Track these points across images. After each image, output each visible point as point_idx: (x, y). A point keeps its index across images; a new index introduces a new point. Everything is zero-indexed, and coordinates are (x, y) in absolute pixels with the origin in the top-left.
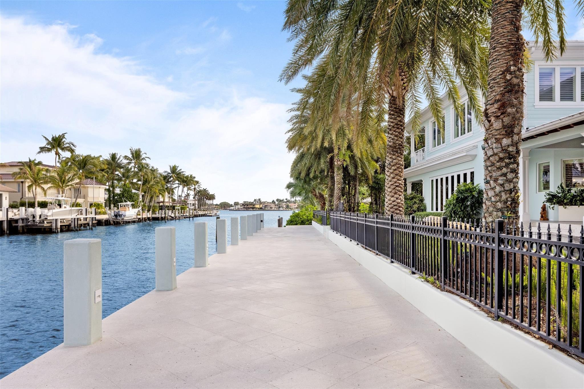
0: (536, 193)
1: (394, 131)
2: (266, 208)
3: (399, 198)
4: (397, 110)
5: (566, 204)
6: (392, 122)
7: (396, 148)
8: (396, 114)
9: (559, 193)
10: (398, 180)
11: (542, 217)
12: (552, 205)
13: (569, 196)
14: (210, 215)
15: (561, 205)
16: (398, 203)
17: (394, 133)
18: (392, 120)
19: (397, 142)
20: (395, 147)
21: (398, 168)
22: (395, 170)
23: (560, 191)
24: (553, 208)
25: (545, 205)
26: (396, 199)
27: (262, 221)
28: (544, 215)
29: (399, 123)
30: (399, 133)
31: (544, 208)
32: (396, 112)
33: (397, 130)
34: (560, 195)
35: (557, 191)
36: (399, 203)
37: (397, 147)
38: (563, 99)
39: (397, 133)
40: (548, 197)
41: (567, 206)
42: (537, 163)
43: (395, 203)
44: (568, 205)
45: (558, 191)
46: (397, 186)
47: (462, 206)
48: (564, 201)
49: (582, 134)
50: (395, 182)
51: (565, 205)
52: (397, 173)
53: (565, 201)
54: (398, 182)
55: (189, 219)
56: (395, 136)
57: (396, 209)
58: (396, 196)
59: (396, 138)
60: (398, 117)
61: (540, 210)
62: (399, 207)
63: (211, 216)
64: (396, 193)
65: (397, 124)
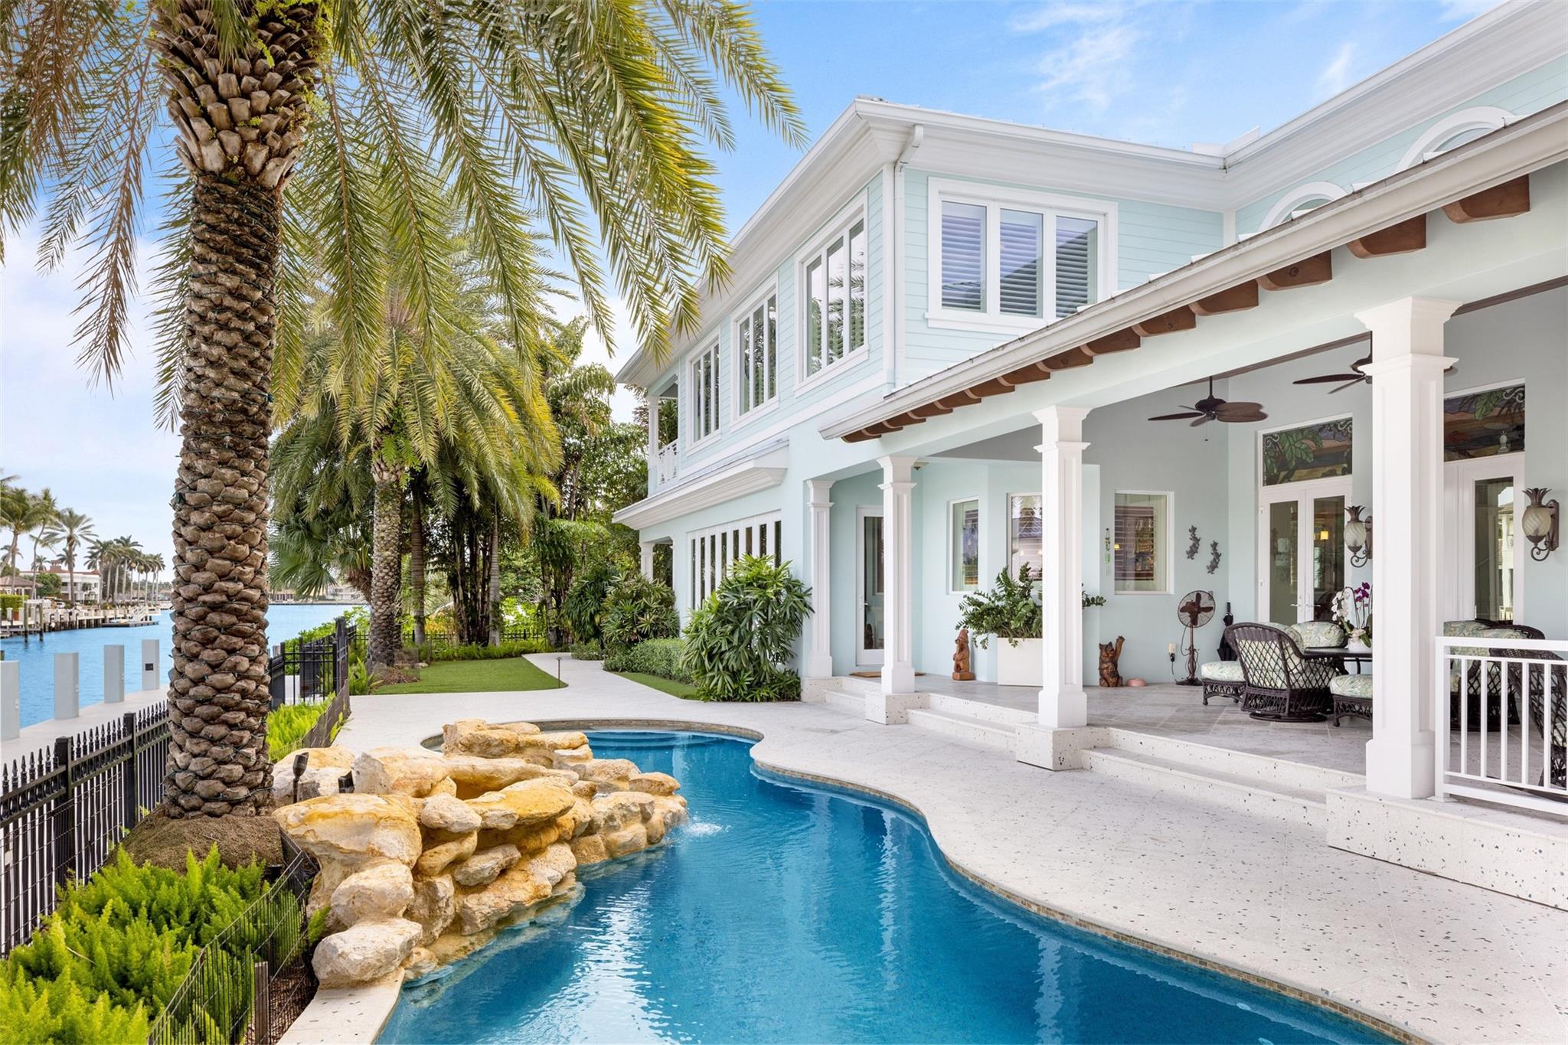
0: (947, 593)
1: (207, 340)
2: (337, 598)
3: (227, 664)
4: (220, 238)
5: (1017, 633)
6: (199, 296)
7: (212, 423)
8: (214, 257)
9: (999, 599)
10: (223, 576)
11: (958, 668)
12: (979, 633)
13: (1024, 610)
14: (123, 621)
15: (1004, 635)
16: (219, 691)
17: (204, 347)
18: (196, 286)
19: (216, 393)
20: (209, 416)
21: (221, 517)
22: (207, 528)
23: (1001, 591)
24: (983, 642)
25: (964, 633)
26: (206, 669)
27: (149, 667)
28: (961, 665)
29: (228, 301)
30: (229, 349)
31: (963, 644)
32: (219, 251)
33: (219, 336)
34: (1000, 604)
35: (993, 591)
36: (227, 689)
37: (219, 417)
38: (1007, 306)
39: (216, 351)
40: (971, 609)
41: (1019, 640)
42: (948, 503)
43: (202, 690)
44: (1022, 635)
45: (997, 591)
46: (214, 607)
47: (732, 632)
48: (1008, 624)
49: (1036, 414)
50: (207, 589)
51: (1015, 636)
52: (217, 544)
53: (1014, 625)
54: (217, 585)
55: (22, 639)
56: (211, 364)
57: (210, 720)
58: (207, 654)
59: (211, 373)
60: (226, 271)
61: (954, 648)
62: (227, 708)
63: (127, 626)
64: (207, 642)
65: (219, 308)
